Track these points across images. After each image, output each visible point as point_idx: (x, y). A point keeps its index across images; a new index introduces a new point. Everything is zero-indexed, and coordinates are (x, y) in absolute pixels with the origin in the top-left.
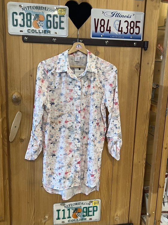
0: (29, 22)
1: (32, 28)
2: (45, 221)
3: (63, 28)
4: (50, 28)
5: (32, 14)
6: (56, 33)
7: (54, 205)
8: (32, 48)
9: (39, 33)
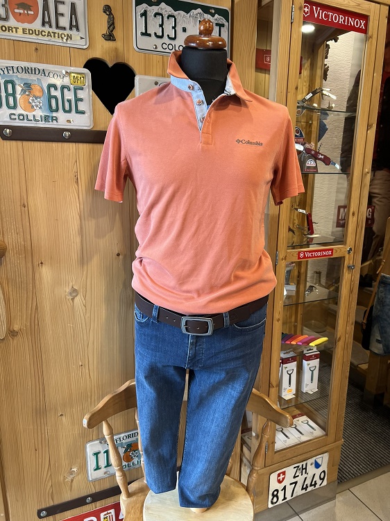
0: (11, 99)
1: (19, 111)
2: (72, 476)
3: (83, 113)
4: (57, 110)
5: (17, 82)
6: (69, 121)
7: (88, 445)
8: (21, 151)
9: (33, 122)
